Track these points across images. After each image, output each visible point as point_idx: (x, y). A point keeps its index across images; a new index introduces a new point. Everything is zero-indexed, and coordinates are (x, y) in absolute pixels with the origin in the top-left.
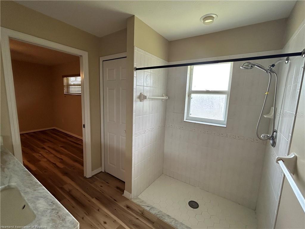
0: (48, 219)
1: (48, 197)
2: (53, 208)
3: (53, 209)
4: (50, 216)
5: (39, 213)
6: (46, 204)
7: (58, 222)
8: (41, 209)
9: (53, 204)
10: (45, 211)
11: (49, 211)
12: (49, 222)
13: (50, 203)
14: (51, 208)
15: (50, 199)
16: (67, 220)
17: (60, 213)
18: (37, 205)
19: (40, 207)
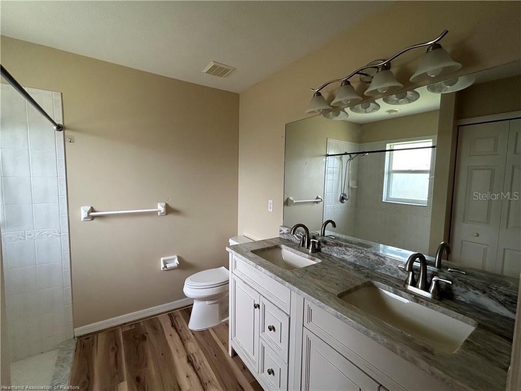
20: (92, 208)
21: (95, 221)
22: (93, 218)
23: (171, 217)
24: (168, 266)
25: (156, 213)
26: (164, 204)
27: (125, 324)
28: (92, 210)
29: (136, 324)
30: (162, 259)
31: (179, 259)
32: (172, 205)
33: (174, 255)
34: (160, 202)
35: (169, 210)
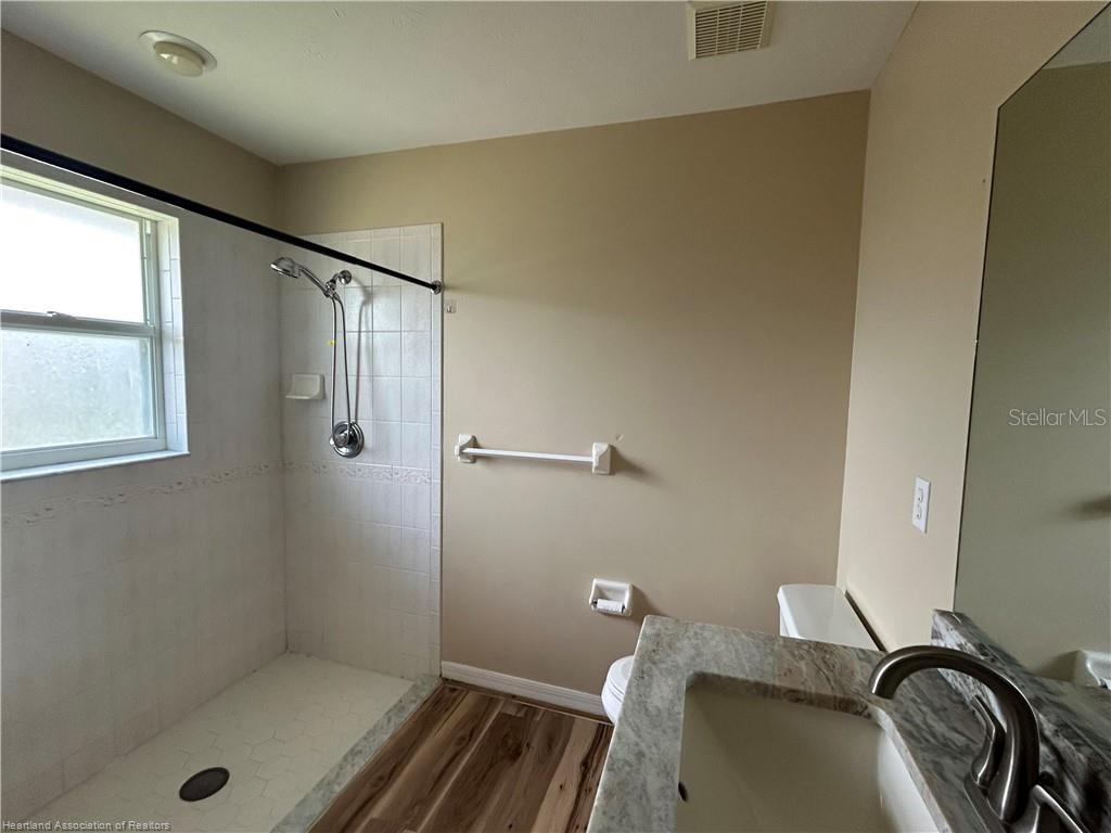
0: (675, 653)
1: (634, 698)
2: (650, 665)
3: (654, 663)
4: (669, 655)
5: (680, 676)
6: (654, 685)
7: (667, 639)
8: (670, 683)
9: (643, 672)
10: (669, 672)
11: (663, 666)
12: (680, 650)
13: (646, 678)
14: (654, 668)
15: (638, 689)
16: (653, 631)
17: (651, 647)
18: (671, 697)
19: (670, 686)
20: (474, 438)
21: (478, 465)
22: (475, 458)
23: (622, 482)
24: (602, 604)
25: (587, 465)
26: (604, 447)
27: (514, 697)
28: (474, 443)
29: (530, 707)
30: (595, 582)
31: (636, 592)
32: (626, 452)
33: (621, 579)
34: (599, 441)
35: (617, 463)
